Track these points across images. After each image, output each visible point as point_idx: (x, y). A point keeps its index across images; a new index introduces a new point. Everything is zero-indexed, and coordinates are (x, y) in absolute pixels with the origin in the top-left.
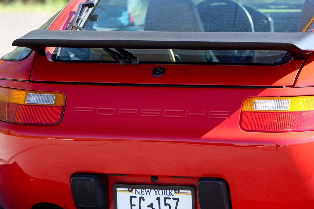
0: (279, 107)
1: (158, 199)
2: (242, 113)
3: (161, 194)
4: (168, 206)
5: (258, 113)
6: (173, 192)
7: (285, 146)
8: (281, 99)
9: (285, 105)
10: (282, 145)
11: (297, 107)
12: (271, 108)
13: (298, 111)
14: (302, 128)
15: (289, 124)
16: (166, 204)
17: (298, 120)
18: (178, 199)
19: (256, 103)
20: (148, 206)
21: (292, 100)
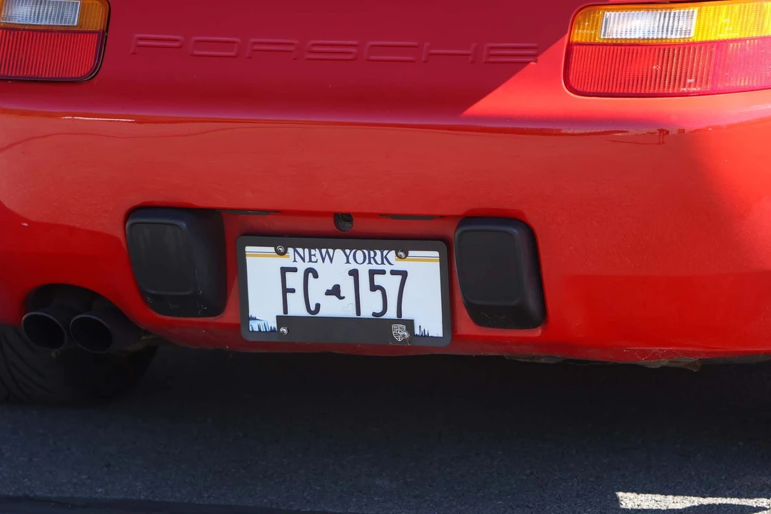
0: (667, 31)
1: (354, 273)
2: (570, 46)
3: (361, 261)
4: (379, 293)
5: (612, 47)
6: (392, 255)
7: (681, 131)
8: (671, 9)
9: (683, 24)
10: (673, 131)
11: (714, 29)
12: (646, 33)
13: (717, 39)
14: (727, 84)
15: (694, 74)
16: (373, 288)
17: (715, 65)
18: (404, 274)
19: (606, 21)
20: (328, 293)
21: (700, 11)
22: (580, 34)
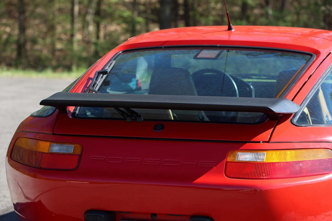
0: (257, 159)
2: (227, 162)
5: (240, 163)
7: (261, 190)
8: (258, 152)
9: (262, 157)
10: (259, 190)
11: (271, 159)
12: (250, 159)
13: (272, 162)
14: (275, 176)
15: (265, 173)
17: (272, 170)
19: (238, 155)
21: (267, 153)
22: (229, 159)
